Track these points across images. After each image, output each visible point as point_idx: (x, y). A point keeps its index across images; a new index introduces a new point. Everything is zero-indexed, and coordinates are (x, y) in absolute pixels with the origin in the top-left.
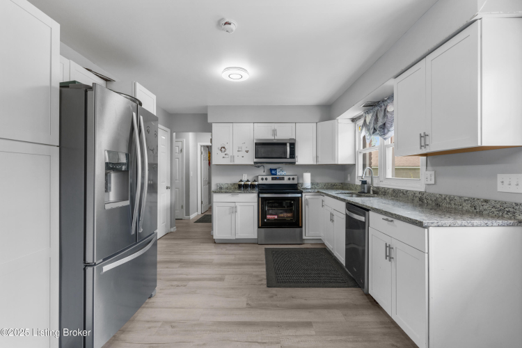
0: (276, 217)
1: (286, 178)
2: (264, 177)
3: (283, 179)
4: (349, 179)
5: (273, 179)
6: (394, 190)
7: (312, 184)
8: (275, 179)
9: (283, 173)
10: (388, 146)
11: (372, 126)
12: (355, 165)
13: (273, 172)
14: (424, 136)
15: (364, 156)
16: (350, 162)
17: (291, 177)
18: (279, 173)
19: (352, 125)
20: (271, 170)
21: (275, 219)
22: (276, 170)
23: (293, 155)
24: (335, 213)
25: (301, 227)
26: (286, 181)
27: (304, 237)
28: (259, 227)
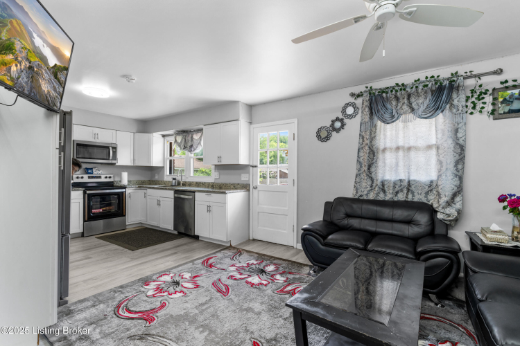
0: (101, 210)
1: (103, 176)
2: (80, 176)
3: (100, 177)
4: (157, 177)
5: (89, 177)
6: (197, 183)
7: (128, 181)
8: (92, 177)
9: (100, 172)
10: (191, 157)
11: (182, 145)
12: (164, 167)
13: (89, 171)
14: (219, 157)
15: (171, 161)
16: (161, 165)
17: (108, 176)
18: (96, 172)
19: (162, 139)
20: (87, 169)
21: (100, 212)
22: (92, 169)
23: (115, 157)
24: (161, 199)
25: (125, 216)
26: (103, 180)
27: (127, 224)
28: (84, 221)
